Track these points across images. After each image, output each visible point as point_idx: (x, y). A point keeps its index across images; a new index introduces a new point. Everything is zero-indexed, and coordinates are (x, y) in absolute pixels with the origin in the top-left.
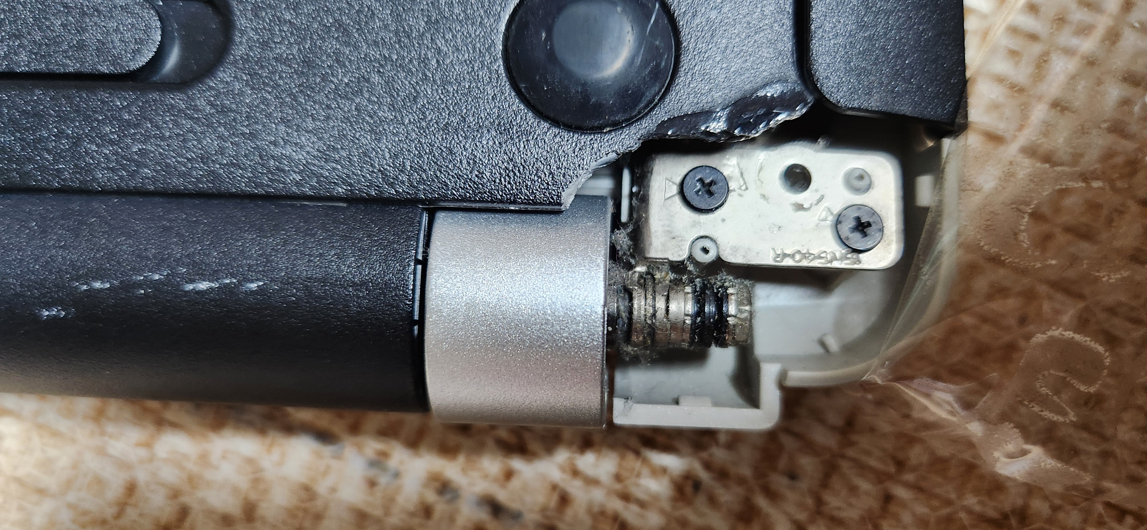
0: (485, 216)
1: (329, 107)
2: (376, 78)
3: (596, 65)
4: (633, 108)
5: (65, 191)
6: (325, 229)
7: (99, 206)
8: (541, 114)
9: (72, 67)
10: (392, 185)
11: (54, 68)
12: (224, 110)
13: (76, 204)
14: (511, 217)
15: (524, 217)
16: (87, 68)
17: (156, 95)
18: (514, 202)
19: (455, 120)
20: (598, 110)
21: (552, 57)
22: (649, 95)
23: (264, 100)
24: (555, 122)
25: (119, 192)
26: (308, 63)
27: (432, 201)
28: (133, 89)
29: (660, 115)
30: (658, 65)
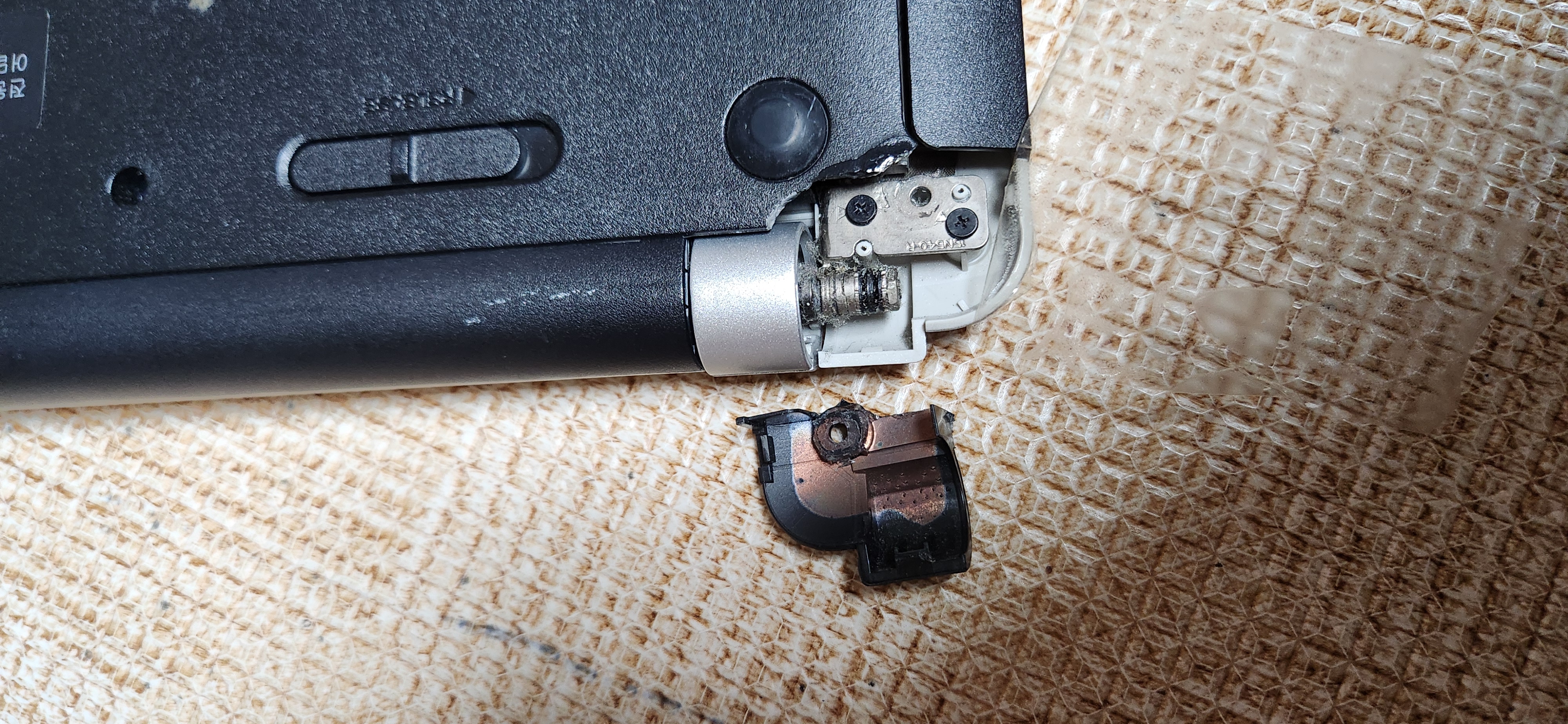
0: (723, 239)
1: (624, 183)
2: (651, 163)
3: (778, 141)
4: (803, 164)
5: (474, 250)
6: (629, 256)
7: (494, 256)
8: (750, 174)
9: (470, 175)
10: (666, 226)
11: (459, 177)
12: (564, 192)
13: (480, 256)
14: (738, 238)
15: (746, 237)
16: (478, 176)
17: (521, 186)
18: (738, 228)
19: (699, 182)
20: (782, 167)
21: (752, 138)
22: (813, 154)
23: (586, 183)
24: (759, 178)
25: (505, 247)
26: (609, 158)
27: (689, 233)
28: (508, 184)
29: (821, 167)
30: (816, 135)
